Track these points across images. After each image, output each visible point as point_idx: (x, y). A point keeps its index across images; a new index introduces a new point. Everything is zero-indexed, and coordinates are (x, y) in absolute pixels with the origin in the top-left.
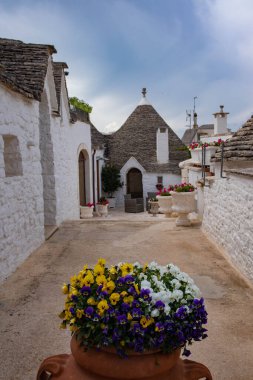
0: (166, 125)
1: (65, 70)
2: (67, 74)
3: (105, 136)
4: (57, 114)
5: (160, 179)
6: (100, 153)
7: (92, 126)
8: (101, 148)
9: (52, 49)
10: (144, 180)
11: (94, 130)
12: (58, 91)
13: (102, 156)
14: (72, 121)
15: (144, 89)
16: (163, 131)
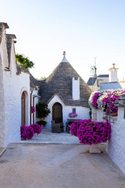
0: (78, 75)
1: (15, 40)
2: (15, 42)
3: (39, 81)
4: (8, 69)
5: (74, 110)
6: (35, 93)
7: (31, 75)
8: (36, 89)
9: (6, 26)
10: (63, 110)
11: (31, 78)
12: (9, 53)
13: (37, 95)
14: (18, 73)
15: (64, 52)
16: (76, 79)
